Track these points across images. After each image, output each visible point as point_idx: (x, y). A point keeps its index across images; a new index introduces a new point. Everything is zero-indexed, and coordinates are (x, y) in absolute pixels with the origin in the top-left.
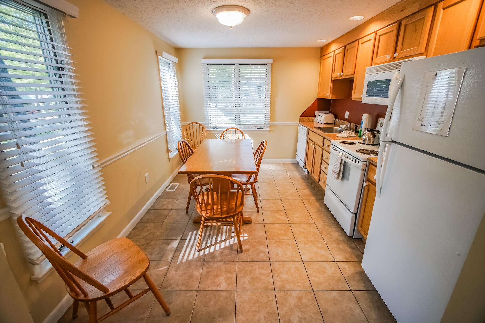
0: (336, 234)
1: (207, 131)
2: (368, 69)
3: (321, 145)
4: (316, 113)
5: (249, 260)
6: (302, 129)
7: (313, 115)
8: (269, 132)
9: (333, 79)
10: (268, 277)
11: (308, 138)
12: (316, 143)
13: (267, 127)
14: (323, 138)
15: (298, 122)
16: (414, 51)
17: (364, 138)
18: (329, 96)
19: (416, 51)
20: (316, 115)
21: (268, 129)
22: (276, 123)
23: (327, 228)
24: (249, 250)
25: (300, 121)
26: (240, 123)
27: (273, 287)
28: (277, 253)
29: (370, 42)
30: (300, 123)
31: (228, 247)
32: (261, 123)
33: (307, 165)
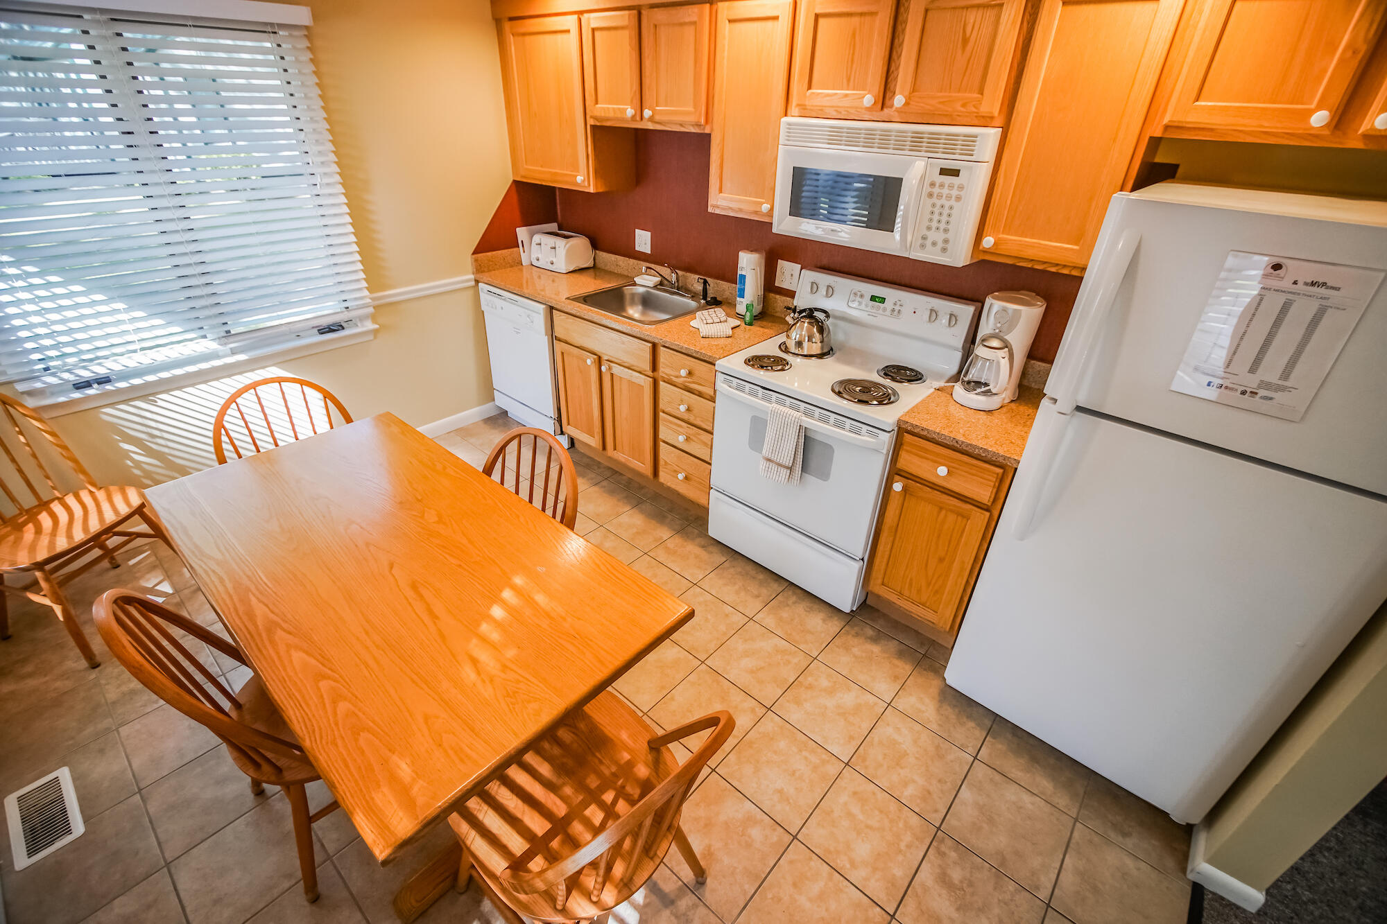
0: (817, 622)
1: (35, 410)
2: (789, 124)
3: (647, 366)
4: (522, 233)
5: (746, 887)
6: (505, 302)
7: (514, 243)
8: (375, 337)
9: (591, 122)
10: (841, 890)
11: (553, 338)
12: (605, 358)
13: (362, 319)
14: (650, 345)
15: (472, 277)
16: (964, 105)
17: (798, 336)
18: (586, 183)
19: (974, 106)
20: (522, 241)
21: (370, 325)
22: (394, 293)
23: (785, 614)
24: (712, 849)
25: (479, 269)
26: (228, 332)
27: (878, 909)
28: (780, 791)
29: (770, 24)
30: (479, 276)
31: (648, 900)
32: (328, 310)
33: (569, 424)
